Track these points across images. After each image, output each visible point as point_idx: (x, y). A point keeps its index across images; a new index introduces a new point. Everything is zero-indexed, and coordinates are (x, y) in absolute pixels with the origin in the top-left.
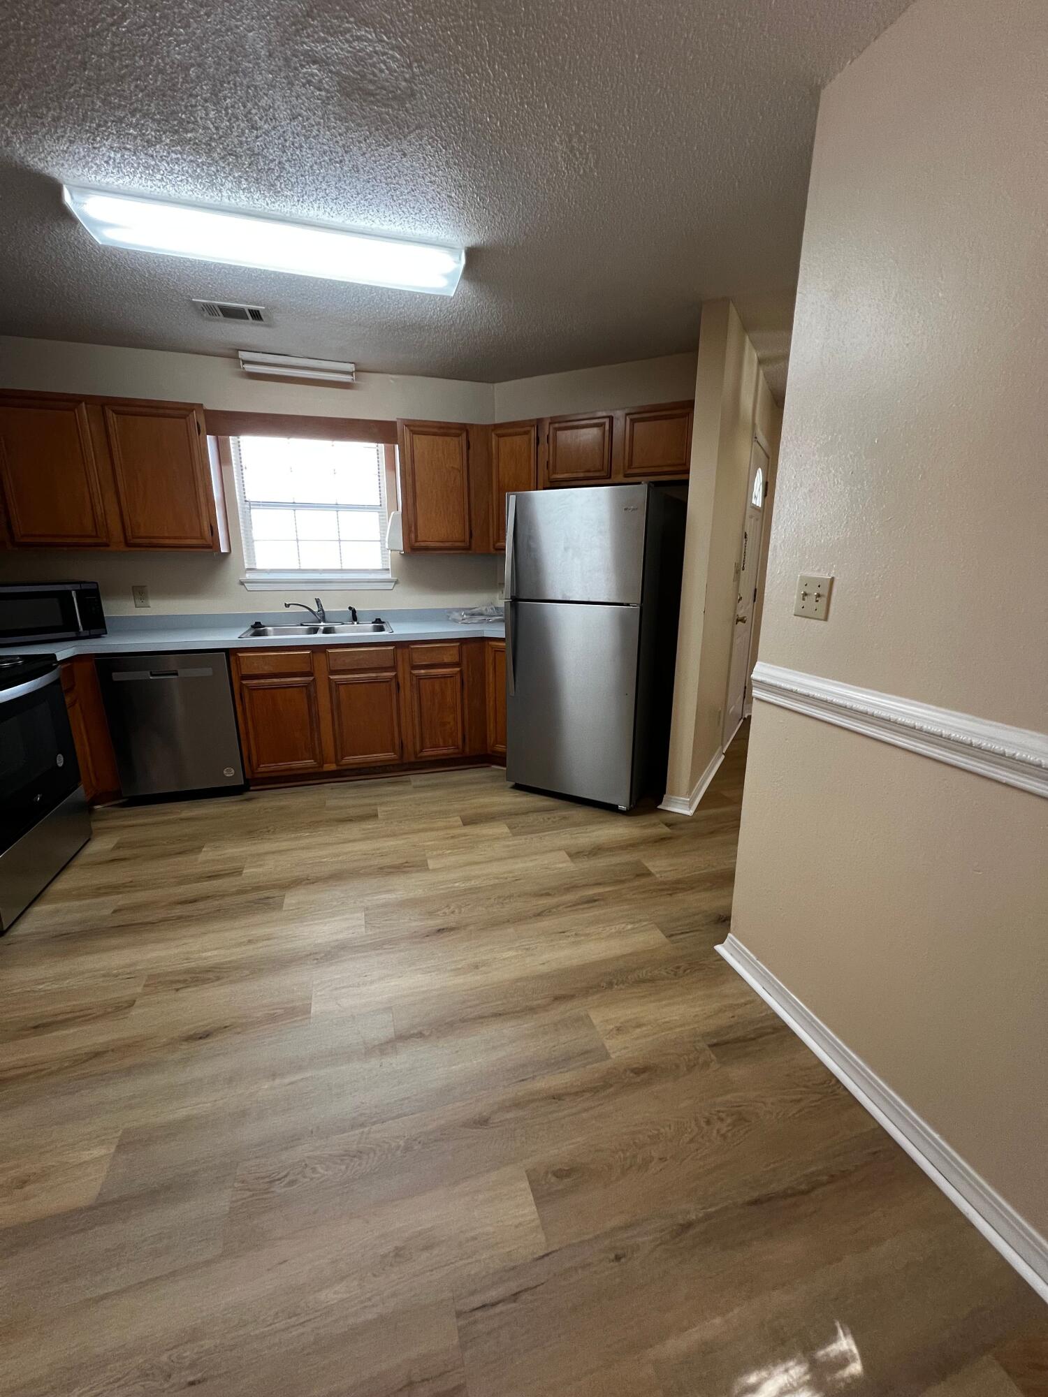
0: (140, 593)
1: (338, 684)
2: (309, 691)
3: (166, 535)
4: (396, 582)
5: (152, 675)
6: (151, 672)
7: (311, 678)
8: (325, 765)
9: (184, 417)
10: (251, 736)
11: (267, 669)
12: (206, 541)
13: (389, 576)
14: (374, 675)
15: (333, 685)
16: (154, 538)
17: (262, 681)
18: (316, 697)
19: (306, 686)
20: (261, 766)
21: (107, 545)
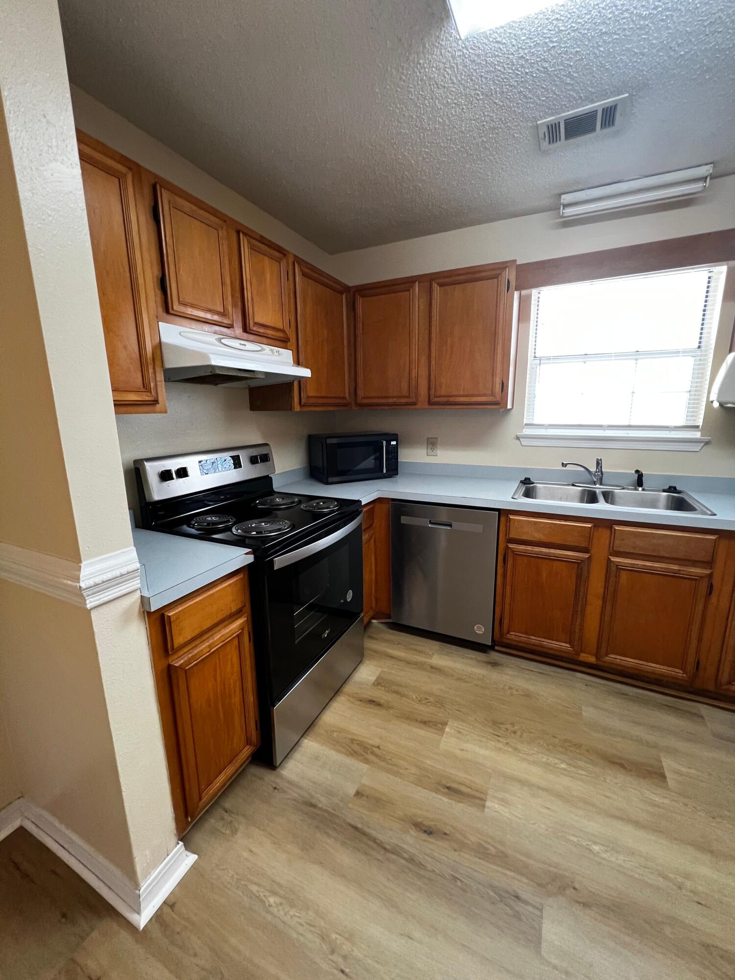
0: (432, 443)
1: (619, 568)
2: (580, 570)
3: (461, 393)
4: (707, 443)
5: (431, 523)
6: (430, 521)
7: (586, 556)
8: (582, 654)
9: (496, 277)
10: (507, 600)
11: (538, 536)
12: (496, 398)
13: (697, 435)
14: (676, 567)
15: (614, 568)
16: (452, 396)
17: (529, 548)
18: (588, 577)
19: (579, 565)
20: (511, 633)
21: (414, 404)
